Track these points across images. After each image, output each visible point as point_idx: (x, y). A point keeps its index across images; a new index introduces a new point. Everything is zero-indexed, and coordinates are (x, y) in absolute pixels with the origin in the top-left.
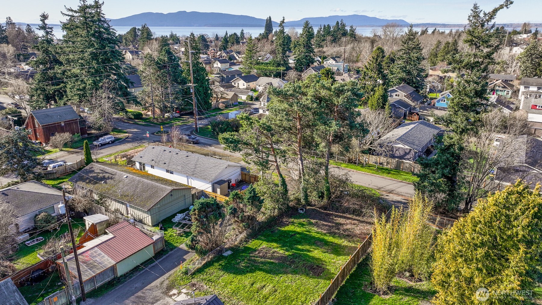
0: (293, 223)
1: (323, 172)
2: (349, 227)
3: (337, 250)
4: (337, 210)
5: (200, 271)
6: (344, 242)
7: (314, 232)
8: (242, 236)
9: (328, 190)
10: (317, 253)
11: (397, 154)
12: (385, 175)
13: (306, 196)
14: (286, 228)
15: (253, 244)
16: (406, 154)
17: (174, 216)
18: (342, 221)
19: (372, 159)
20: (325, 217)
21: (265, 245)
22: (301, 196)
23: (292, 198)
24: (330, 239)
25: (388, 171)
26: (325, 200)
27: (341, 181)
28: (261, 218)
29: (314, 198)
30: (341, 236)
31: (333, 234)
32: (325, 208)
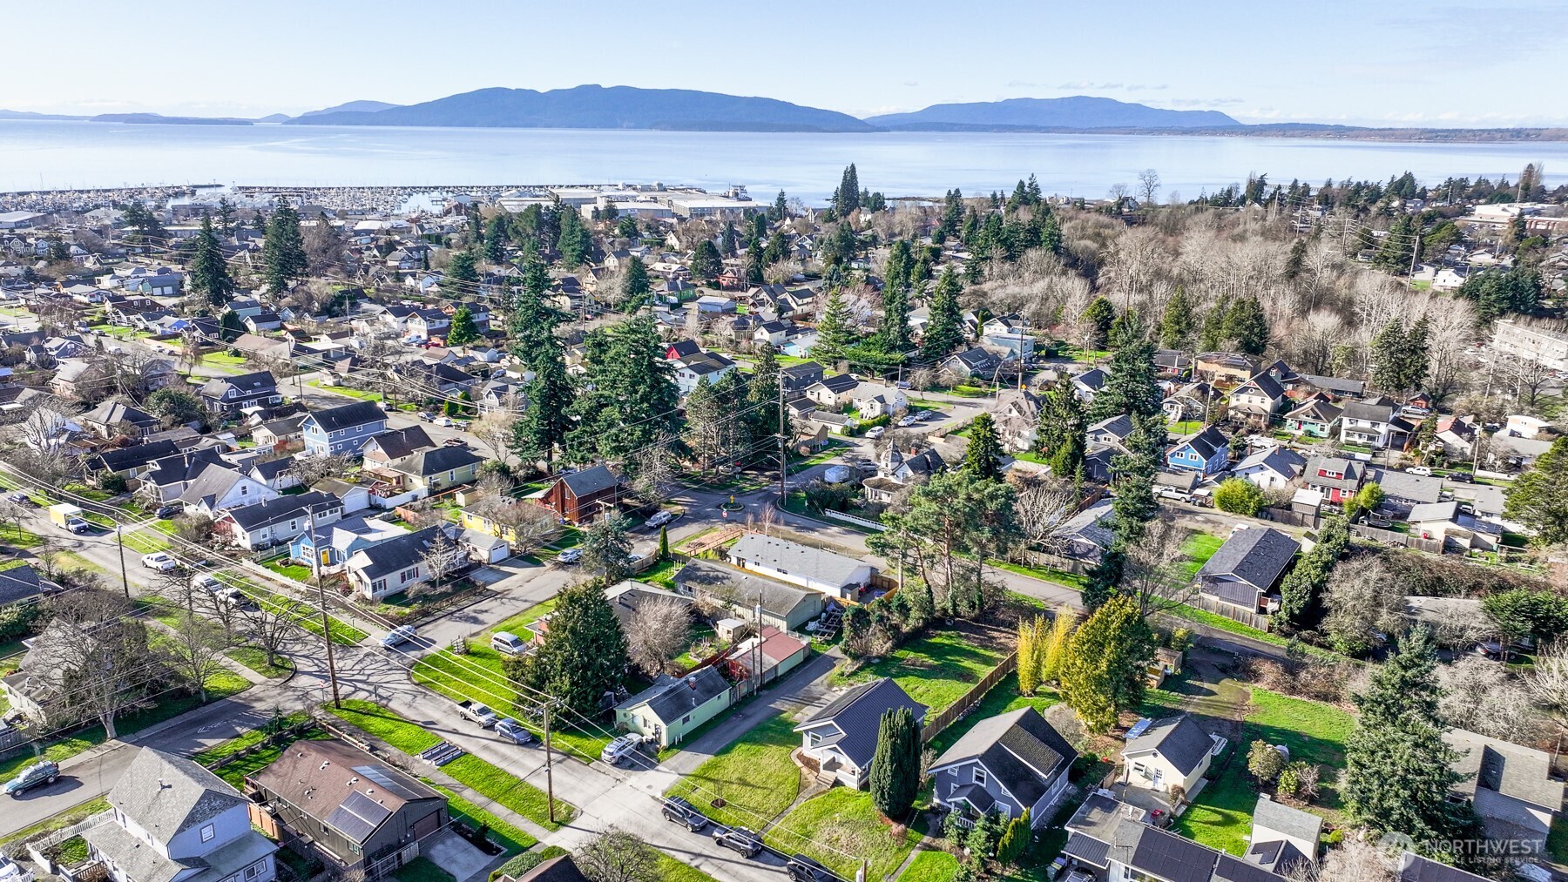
0: (940, 635)
1: (974, 578)
2: (1002, 640)
3: (987, 661)
4: (990, 623)
5: (854, 674)
6: (997, 655)
7: (964, 644)
8: (889, 644)
9: (980, 598)
10: (967, 663)
11: (1078, 551)
12: (1058, 582)
13: (955, 605)
14: (933, 640)
15: (899, 654)
16: (1090, 551)
17: (806, 624)
18: (996, 634)
19: (1043, 558)
20: (979, 630)
21: (912, 655)
22: (949, 605)
23: (938, 607)
24: (982, 651)
25: (1063, 576)
26: (977, 611)
27: (996, 589)
28: (905, 629)
29: (963, 608)
30: (993, 649)
31: (985, 648)
32: (976, 619)
